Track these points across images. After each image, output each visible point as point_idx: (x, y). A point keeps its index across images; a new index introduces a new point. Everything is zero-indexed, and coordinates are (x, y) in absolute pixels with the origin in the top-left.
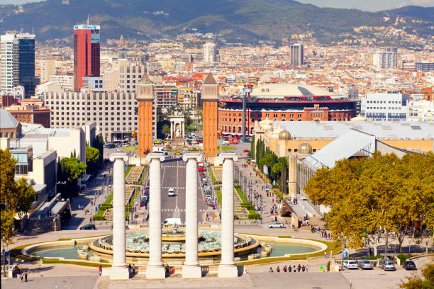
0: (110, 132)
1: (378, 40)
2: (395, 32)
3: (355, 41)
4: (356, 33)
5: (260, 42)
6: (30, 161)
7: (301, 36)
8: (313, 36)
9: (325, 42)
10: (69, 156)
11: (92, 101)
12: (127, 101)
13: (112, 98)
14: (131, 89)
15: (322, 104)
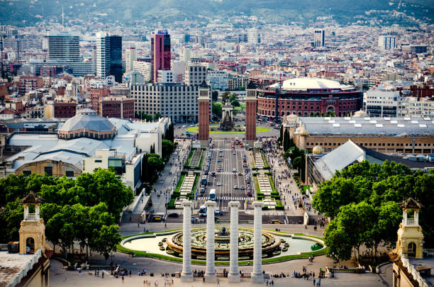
1: (384, 21)
2: (397, 14)
3: (366, 22)
4: (366, 16)
5: (292, 23)
7: (324, 18)
8: (334, 18)
9: (343, 23)
11: (165, 92)
12: (191, 92)
13: (180, 90)
14: (194, 83)
15: (335, 95)
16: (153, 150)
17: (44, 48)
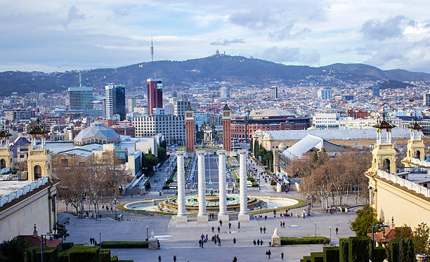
0: (169, 139)
1: (320, 83)
2: (329, 78)
3: (307, 84)
4: (307, 80)
5: (253, 86)
6: (127, 156)
7: (276, 82)
8: (283, 81)
9: (290, 86)
10: (148, 153)
11: (159, 122)
12: (179, 121)
13: (170, 120)
14: (181, 114)
15: (290, 121)
16: (150, 152)
17: (66, 104)
